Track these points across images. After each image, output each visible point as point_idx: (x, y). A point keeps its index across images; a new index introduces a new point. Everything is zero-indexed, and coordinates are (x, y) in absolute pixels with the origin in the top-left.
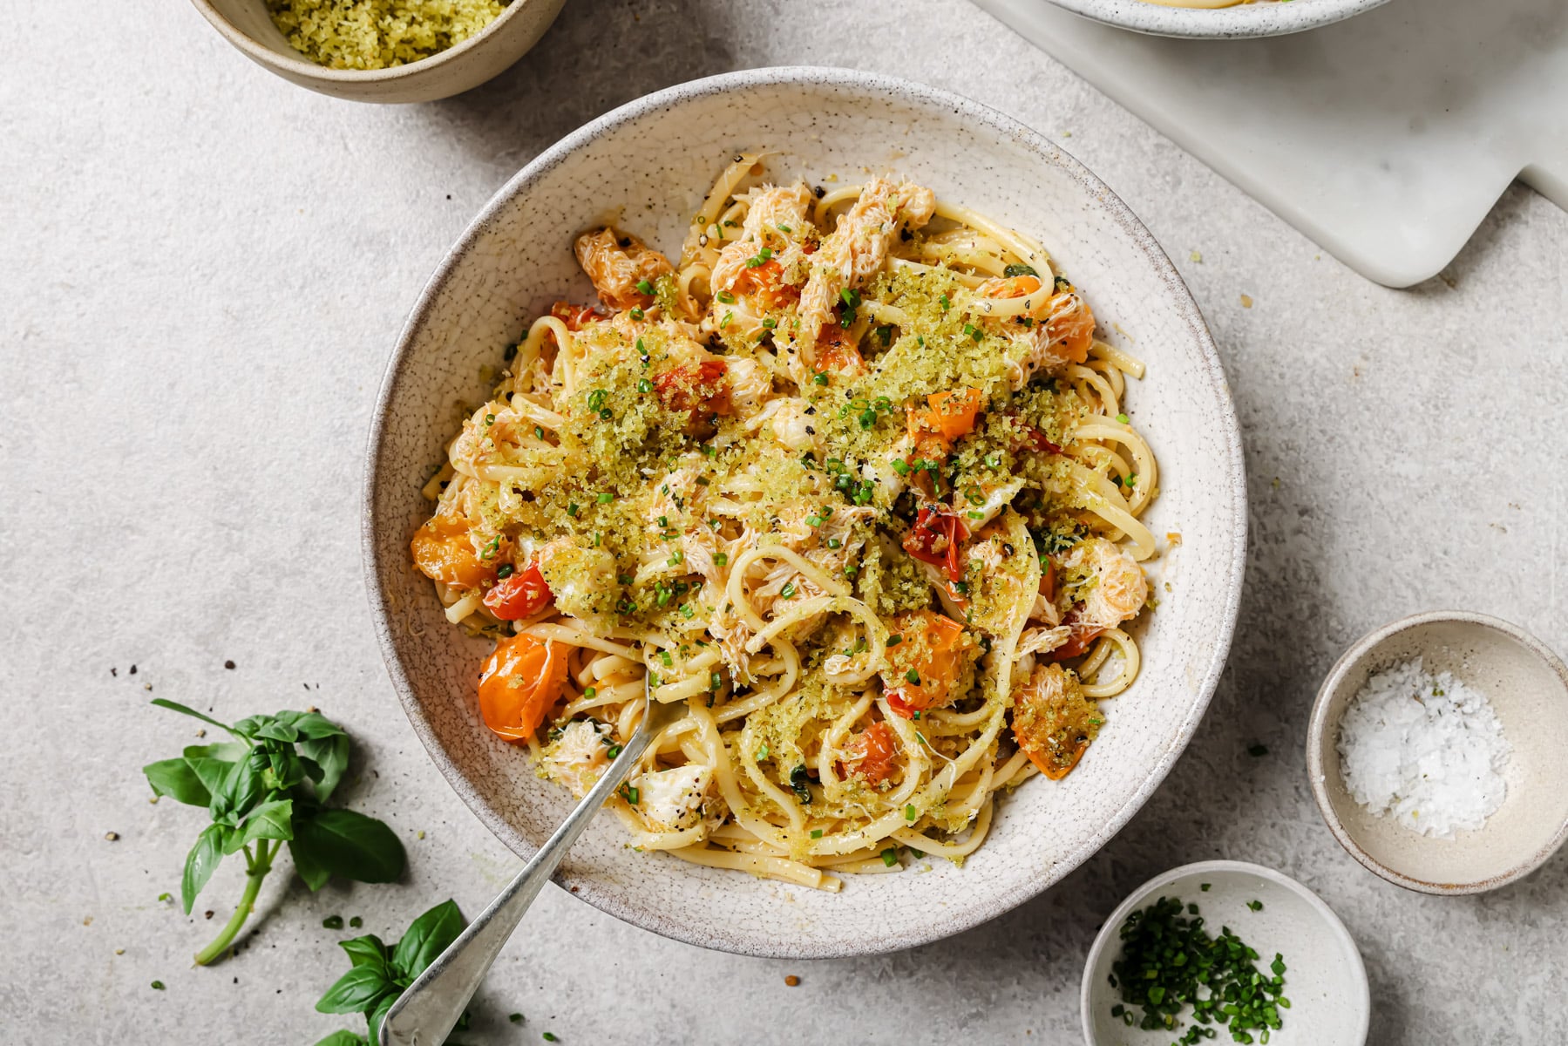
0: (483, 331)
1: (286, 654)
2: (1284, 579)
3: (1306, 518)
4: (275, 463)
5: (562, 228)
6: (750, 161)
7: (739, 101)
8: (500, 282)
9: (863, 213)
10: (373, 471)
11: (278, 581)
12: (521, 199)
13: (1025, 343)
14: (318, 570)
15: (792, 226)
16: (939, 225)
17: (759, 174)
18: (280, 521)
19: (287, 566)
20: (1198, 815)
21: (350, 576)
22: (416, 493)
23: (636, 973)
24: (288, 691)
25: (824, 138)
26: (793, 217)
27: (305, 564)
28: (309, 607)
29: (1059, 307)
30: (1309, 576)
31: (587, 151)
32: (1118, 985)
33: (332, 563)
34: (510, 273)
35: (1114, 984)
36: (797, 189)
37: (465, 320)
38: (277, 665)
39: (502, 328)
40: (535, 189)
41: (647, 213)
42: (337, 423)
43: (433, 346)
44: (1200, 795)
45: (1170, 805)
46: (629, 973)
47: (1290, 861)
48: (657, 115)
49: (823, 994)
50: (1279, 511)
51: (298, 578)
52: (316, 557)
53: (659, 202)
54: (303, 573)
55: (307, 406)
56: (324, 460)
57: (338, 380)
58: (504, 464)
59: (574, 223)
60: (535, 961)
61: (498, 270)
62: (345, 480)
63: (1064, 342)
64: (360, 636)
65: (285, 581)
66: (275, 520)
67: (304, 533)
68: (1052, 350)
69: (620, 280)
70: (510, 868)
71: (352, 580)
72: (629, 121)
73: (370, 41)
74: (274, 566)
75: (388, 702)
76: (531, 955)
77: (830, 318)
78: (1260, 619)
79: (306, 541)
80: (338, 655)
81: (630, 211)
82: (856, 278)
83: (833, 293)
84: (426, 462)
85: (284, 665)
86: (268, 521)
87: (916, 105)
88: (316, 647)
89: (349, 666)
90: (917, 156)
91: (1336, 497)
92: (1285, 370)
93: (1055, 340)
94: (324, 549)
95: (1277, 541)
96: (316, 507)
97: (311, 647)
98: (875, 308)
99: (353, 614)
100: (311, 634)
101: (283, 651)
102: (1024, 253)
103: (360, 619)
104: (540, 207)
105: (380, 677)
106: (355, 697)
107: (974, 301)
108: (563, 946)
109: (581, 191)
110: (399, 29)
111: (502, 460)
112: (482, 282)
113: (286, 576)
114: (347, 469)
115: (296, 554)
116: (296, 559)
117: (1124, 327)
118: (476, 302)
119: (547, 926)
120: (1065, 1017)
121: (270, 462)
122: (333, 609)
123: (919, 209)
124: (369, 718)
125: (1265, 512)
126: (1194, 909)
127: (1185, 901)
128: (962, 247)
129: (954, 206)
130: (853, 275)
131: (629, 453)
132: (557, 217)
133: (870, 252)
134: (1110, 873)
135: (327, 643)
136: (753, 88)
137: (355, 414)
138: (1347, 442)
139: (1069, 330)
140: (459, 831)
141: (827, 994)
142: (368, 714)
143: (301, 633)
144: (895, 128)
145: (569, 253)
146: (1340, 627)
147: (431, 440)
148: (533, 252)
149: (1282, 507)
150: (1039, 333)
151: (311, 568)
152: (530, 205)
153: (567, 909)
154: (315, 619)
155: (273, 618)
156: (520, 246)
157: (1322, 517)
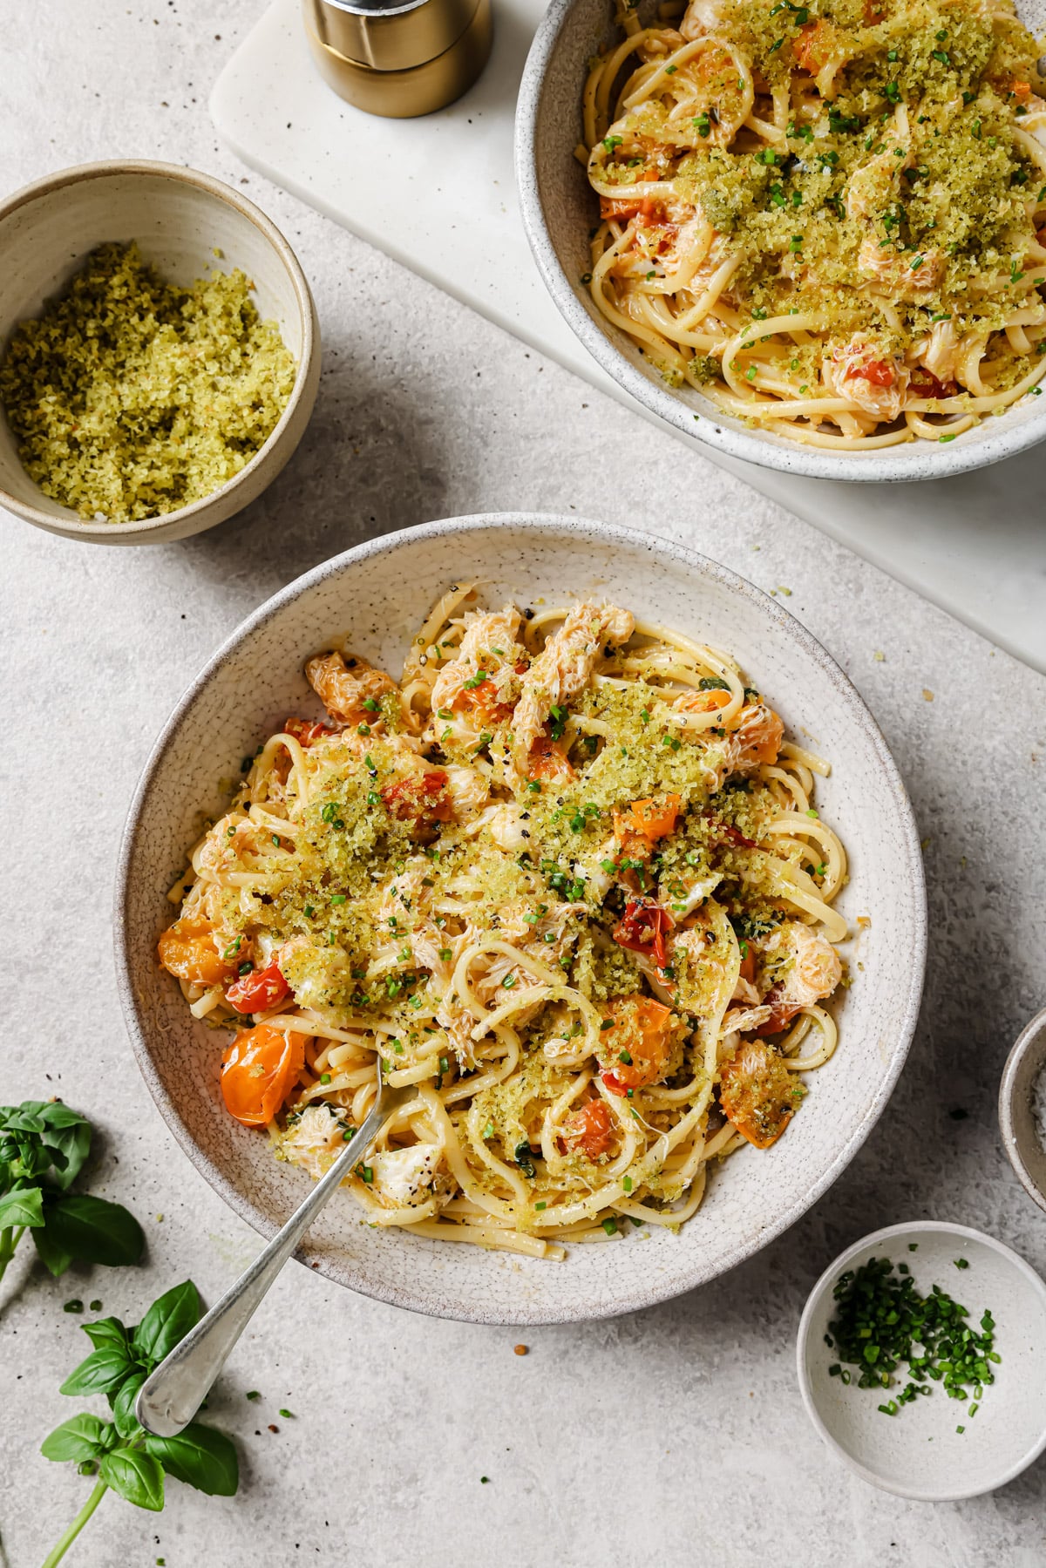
0: (222, 748)
1: (29, 1047)
2: (976, 951)
3: (993, 894)
4: (19, 866)
5: (295, 654)
6: (465, 590)
7: (454, 542)
8: (238, 704)
9: (568, 636)
10: (124, 881)
11: (21, 978)
12: (259, 633)
13: (719, 751)
14: (61, 965)
15: (504, 648)
16: (638, 642)
17: (474, 601)
18: (23, 920)
19: (31, 963)
20: (904, 1178)
21: (91, 971)
22: (161, 897)
23: (370, 1347)
24: (31, 1082)
25: (531, 569)
26: (506, 642)
27: (48, 960)
28: (52, 1001)
29: (750, 718)
30: (999, 947)
31: (317, 589)
32: (835, 1345)
33: (74, 959)
34: (247, 696)
35: (830, 1344)
36: (509, 614)
37: (206, 740)
38: (21, 1057)
39: (239, 743)
40: (271, 624)
41: (371, 637)
42: (79, 828)
43: (178, 765)
44: (906, 1159)
45: (878, 1169)
46: (363, 1347)
47: (996, 1220)
48: (381, 557)
49: (551, 1362)
50: (967, 889)
51: (41, 974)
52: (58, 953)
53: (382, 626)
54: (46, 969)
55: (50, 813)
56: (66, 862)
57: (80, 787)
58: (245, 871)
59: (305, 649)
60: (271, 1339)
61: (236, 693)
62: (86, 880)
63: (755, 748)
64: (101, 1028)
65: (28, 977)
66: (18, 919)
67: (47, 932)
68: (744, 755)
69: (347, 699)
70: (247, 1247)
71: (93, 974)
72: (355, 563)
73: (115, 487)
74: (18, 963)
75: (127, 1090)
76: (267, 1333)
77: (541, 733)
78: (955, 990)
79: (49, 939)
80: (79, 1046)
81: (355, 635)
82: (564, 695)
83: (543, 710)
84: (170, 869)
85: (26, 1057)
86: (12, 921)
87: (613, 543)
88: (59, 1040)
89: (89, 1056)
90: (616, 583)
91: (1021, 874)
92: (967, 757)
93: (747, 747)
94: (66, 946)
95: (967, 916)
96: (58, 906)
97: (53, 1039)
98: (582, 721)
99: (93, 1007)
100: (54, 1027)
101: (26, 1044)
102: (717, 667)
103: (100, 1012)
104: (275, 638)
105: (120, 1067)
106: (95, 1086)
107: (671, 716)
108: (298, 1323)
109: (312, 622)
110: (141, 474)
111: (243, 867)
112: (222, 706)
113: (29, 972)
114: (88, 871)
115: (39, 951)
116: (39, 956)
117: (809, 730)
118: (216, 723)
119: (283, 1303)
120: (786, 1378)
121: (14, 865)
122: (74, 1002)
123: (620, 629)
124: (110, 1106)
125: (955, 890)
126: (904, 1268)
127: (895, 1261)
128: (659, 661)
129: (652, 624)
130: (561, 693)
131: (361, 858)
132: (290, 645)
133: (576, 672)
134: (823, 1235)
135: (69, 1035)
136: (468, 532)
137: (96, 818)
138: (1028, 822)
139: (759, 737)
140: (197, 1213)
141: (555, 1363)
142: (108, 1102)
143: (44, 1026)
144: (595, 560)
145: (301, 674)
146: (1031, 995)
147: (175, 848)
148: (268, 676)
149: (970, 884)
150: (731, 742)
151: (54, 964)
152: (266, 637)
153: (302, 1287)
154: (57, 1013)
155: (17, 1013)
156: (256, 672)
157: (1009, 892)
